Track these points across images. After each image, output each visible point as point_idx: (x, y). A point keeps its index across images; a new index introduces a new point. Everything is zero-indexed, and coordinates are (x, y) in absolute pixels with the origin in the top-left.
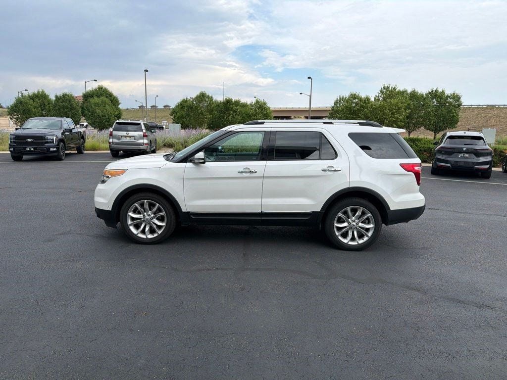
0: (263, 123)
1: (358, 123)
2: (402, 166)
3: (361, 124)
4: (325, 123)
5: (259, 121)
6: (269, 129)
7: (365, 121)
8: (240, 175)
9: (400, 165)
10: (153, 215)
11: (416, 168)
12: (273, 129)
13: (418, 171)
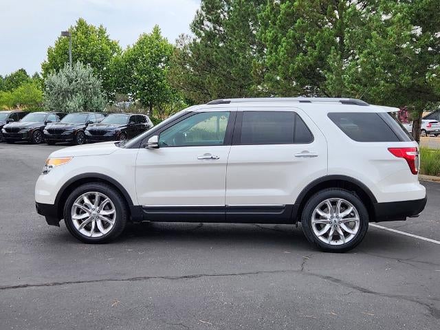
0: (229, 102)
1: (341, 101)
2: (392, 150)
3: (343, 102)
4: (301, 102)
5: (224, 100)
6: (235, 110)
7: (348, 99)
8: (200, 162)
9: (389, 149)
10: (98, 208)
11: (409, 153)
12: (240, 109)
13: (410, 156)
